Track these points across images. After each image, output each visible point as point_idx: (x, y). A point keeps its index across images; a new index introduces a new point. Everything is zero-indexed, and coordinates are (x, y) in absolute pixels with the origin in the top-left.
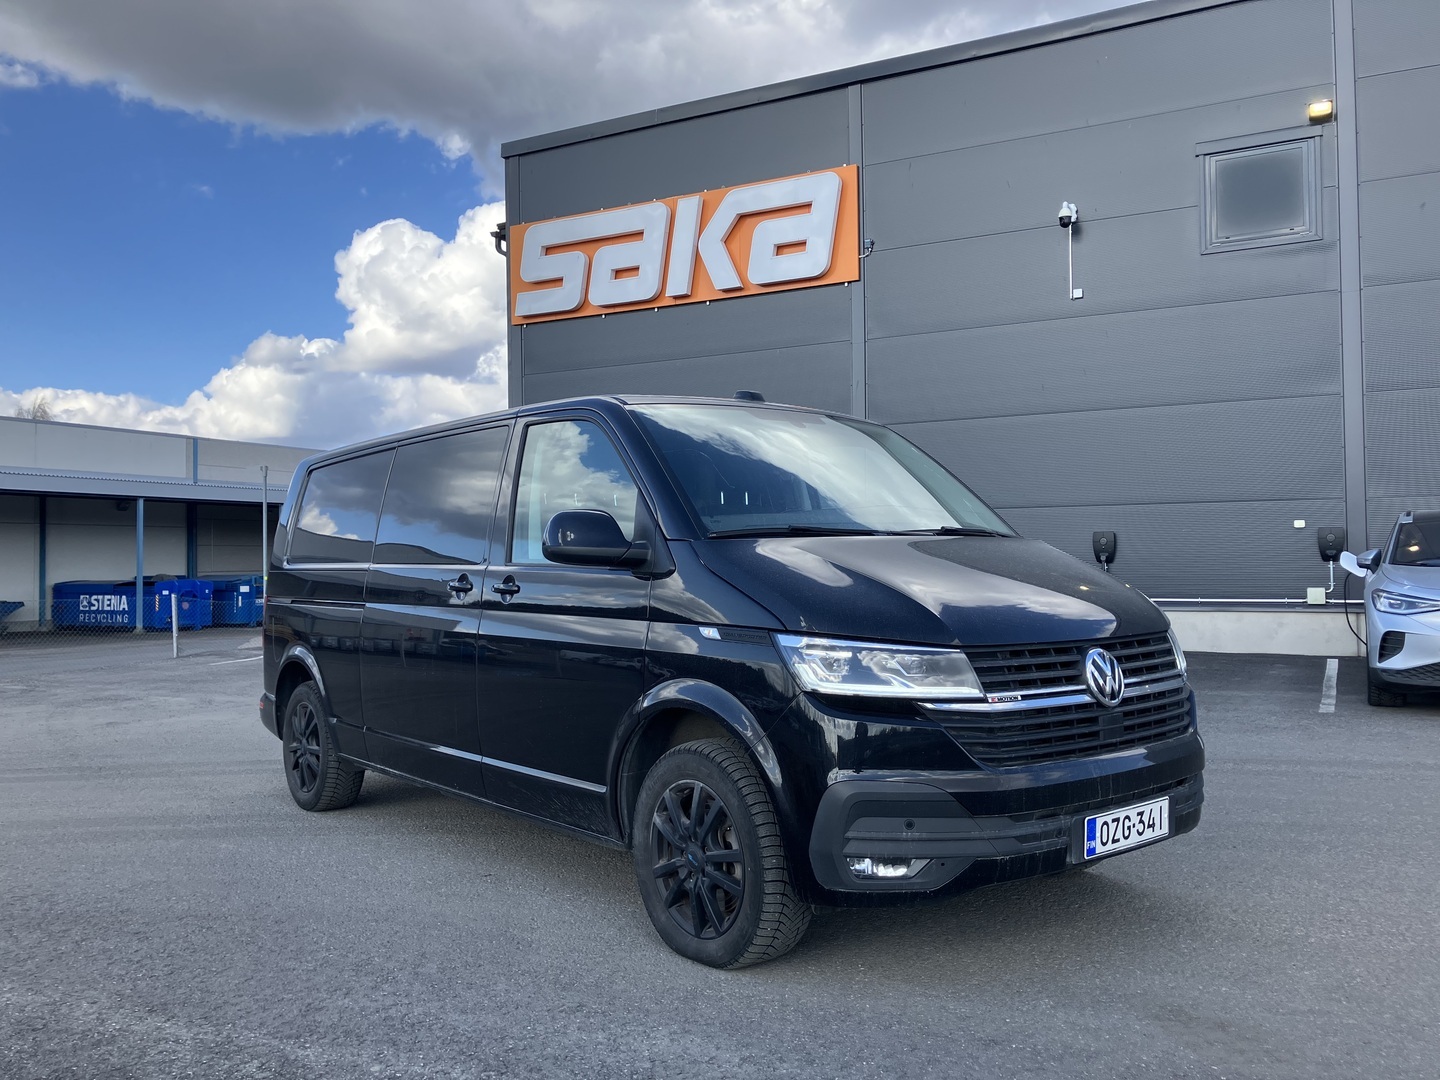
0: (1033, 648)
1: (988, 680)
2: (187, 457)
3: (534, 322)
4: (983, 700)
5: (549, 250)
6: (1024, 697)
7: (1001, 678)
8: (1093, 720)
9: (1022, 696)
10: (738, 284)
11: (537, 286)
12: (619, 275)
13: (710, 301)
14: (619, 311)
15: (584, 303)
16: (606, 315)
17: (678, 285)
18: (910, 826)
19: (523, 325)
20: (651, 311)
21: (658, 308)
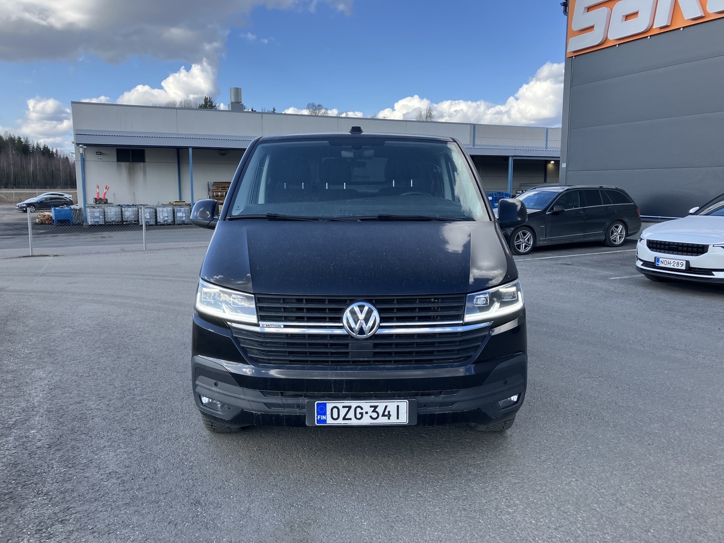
0: (308, 298)
1: (263, 314)
2: (470, 134)
3: (579, 54)
4: (258, 325)
5: (589, 9)
6: (285, 326)
7: (273, 314)
8: (346, 345)
9: (284, 325)
10: (699, 15)
11: (582, 32)
12: (628, 18)
13: (683, 28)
14: (626, 41)
15: (605, 40)
16: (619, 44)
17: (662, 20)
18: (216, 385)
19: (572, 57)
20: (646, 39)
21: (650, 36)
